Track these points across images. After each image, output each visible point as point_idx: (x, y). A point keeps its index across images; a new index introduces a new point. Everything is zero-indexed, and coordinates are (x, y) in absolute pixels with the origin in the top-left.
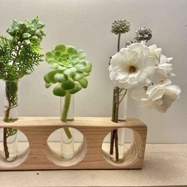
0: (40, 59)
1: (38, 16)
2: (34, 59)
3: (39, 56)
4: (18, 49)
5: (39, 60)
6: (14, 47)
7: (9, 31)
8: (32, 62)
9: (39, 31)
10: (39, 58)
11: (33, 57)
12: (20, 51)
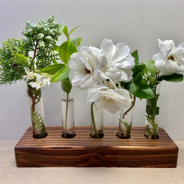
0: (57, 58)
1: (53, 16)
2: (51, 58)
3: (55, 55)
4: (34, 49)
5: (55, 58)
6: (31, 48)
7: (24, 33)
8: (50, 61)
9: (52, 31)
10: (55, 57)
11: (50, 56)
12: (37, 50)
